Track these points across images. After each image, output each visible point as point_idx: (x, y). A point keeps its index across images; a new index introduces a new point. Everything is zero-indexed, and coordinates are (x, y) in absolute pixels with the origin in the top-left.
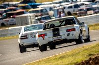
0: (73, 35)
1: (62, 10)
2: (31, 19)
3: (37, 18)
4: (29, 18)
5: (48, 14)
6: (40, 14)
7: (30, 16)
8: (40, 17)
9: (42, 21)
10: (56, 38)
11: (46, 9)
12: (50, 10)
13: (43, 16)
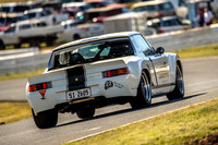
0: (120, 86)
1: (205, 5)
2: (136, 24)
3: (150, 23)
4: (133, 22)
5: (174, 14)
6: (156, 14)
7: (136, 19)
8: (156, 21)
9: (162, 28)
10: (76, 94)
11: (170, 3)
12: (180, 5)
13: (165, 19)
